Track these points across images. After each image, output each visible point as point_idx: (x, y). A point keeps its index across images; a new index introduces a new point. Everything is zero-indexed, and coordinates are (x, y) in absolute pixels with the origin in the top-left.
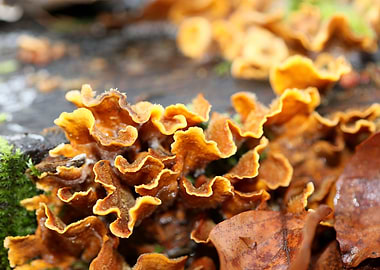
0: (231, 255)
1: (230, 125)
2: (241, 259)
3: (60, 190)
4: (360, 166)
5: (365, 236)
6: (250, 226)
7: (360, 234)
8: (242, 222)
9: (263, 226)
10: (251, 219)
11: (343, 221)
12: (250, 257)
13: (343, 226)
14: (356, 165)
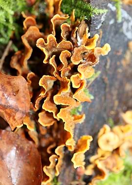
0: (12, 82)
1: (68, 106)
2: (10, 87)
3: (69, 26)
4: (34, 154)
5: (3, 142)
6: (24, 97)
7: (5, 141)
8: (26, 94)
9: (23, 103)
10: (27, 98)
11: (14, 137)
12: (11, 91)
13: (12, 136)
14: (35, 153)
